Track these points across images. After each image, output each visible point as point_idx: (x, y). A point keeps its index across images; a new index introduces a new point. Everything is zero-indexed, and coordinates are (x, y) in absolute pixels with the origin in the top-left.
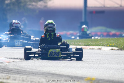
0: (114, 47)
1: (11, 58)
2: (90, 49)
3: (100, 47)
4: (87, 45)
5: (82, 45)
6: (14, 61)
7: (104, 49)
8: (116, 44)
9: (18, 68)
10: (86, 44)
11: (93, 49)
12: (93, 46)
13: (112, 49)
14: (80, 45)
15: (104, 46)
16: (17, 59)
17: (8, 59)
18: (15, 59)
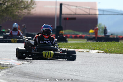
0: (100, 50)
2: (80, 52)
3: (88, 50)
4: (76, 49)
5: (72, 48)
7: (92, 52)
8: (101, 47)
10: (75, 47)
11: (82, 52)
12: (82, 49)
13: (98, 52)
14: (70, 48)
15: (91, 49)
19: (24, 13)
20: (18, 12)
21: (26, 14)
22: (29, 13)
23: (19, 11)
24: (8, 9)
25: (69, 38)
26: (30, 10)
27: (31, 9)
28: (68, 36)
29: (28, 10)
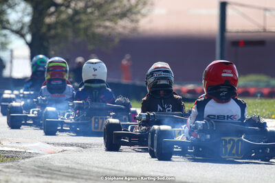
1: (58, 144)
6: (64, 151)
9: (74, 165)
16: (72, 145)
17: (52, 146)
18: (66, 145)
19: (120, 30)
20: (106, 27)
21: (126, 32)
22: (134, 30)
23: (108, 24)
24: (77, 18)
25: (253, 96)
26: (137, 21)
27: (139, 17)
28: (252, 90)
29: (132, 21)
